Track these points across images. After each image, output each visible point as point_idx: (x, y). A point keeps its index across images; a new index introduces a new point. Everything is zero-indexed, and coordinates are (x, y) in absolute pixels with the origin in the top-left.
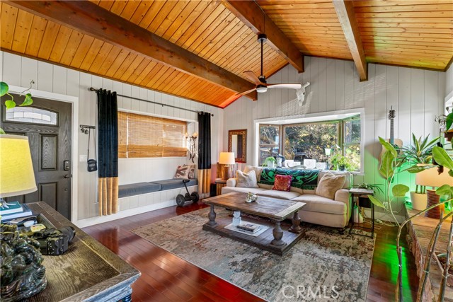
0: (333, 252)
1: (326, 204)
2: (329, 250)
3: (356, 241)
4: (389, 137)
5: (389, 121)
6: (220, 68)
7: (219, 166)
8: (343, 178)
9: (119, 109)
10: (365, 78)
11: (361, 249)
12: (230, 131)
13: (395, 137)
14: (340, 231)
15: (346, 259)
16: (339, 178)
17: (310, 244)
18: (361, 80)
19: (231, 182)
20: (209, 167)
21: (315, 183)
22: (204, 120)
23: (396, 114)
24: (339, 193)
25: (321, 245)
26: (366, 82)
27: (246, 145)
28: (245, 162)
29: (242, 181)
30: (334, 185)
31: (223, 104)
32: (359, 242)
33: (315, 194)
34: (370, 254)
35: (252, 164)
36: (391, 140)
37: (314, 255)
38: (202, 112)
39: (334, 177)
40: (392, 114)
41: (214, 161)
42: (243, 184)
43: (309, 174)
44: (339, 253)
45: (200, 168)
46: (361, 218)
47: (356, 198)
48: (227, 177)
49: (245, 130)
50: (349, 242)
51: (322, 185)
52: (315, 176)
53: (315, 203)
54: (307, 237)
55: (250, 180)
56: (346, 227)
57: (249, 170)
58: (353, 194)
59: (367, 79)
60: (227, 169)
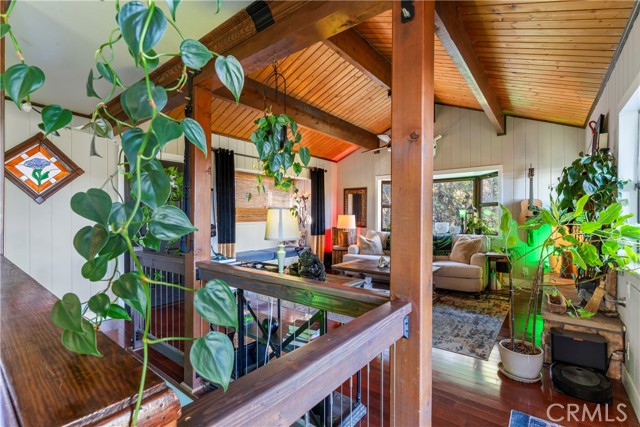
0: (469, 312)
1: (461, 268)
2: (464, 311)
3: (491, 304)
4: (528, 198)
5: (528, 180)
6: (341, 120)
7: (336, 230)
8: (479, 241)
9: (236, 169)
10: (503, 132)
11: (495, 309)
12: (345, 190)
13: (535, 197)
14: (475, 295)
15: (481, 316)
16: (475, 242)
17: (446, 307)
18: (499, 135)
19: (354, 249)
20: (323, 233)
21: (449, 247)
22: (317, 176)
23: (535, 172)
24: (475, 258)
25: (457, 307)
26: (504, 136)
27: (366, 206)
28: (365, 227)
29: (366, 247)
30: (470, 249)
31: (336, 158)
32: (495, 305)
33: (449, 260)
34: (505, 313)
35: (374, 228)
36: (530, 200)
37: (450, 314)
38: (315, 168)
39: (470, 240)
40: (531, 171)
41: (328, 225)
42: (367, 251)
43: (442, 238)
44: (474, 313)
45: (313, 234)
46: (499, 285)
47: (493, 263)
48: (346, 244)
49: (365, 189)
50: (485, 305)
51: (456, 250)
52: (449, 241)
53: (450, 268)
54: (442, 302)
55: (375, 246)
56: (482, 293)
57: (373, 236)
58: (490, 258)
59: (505, 133)
60: (346, 235)
